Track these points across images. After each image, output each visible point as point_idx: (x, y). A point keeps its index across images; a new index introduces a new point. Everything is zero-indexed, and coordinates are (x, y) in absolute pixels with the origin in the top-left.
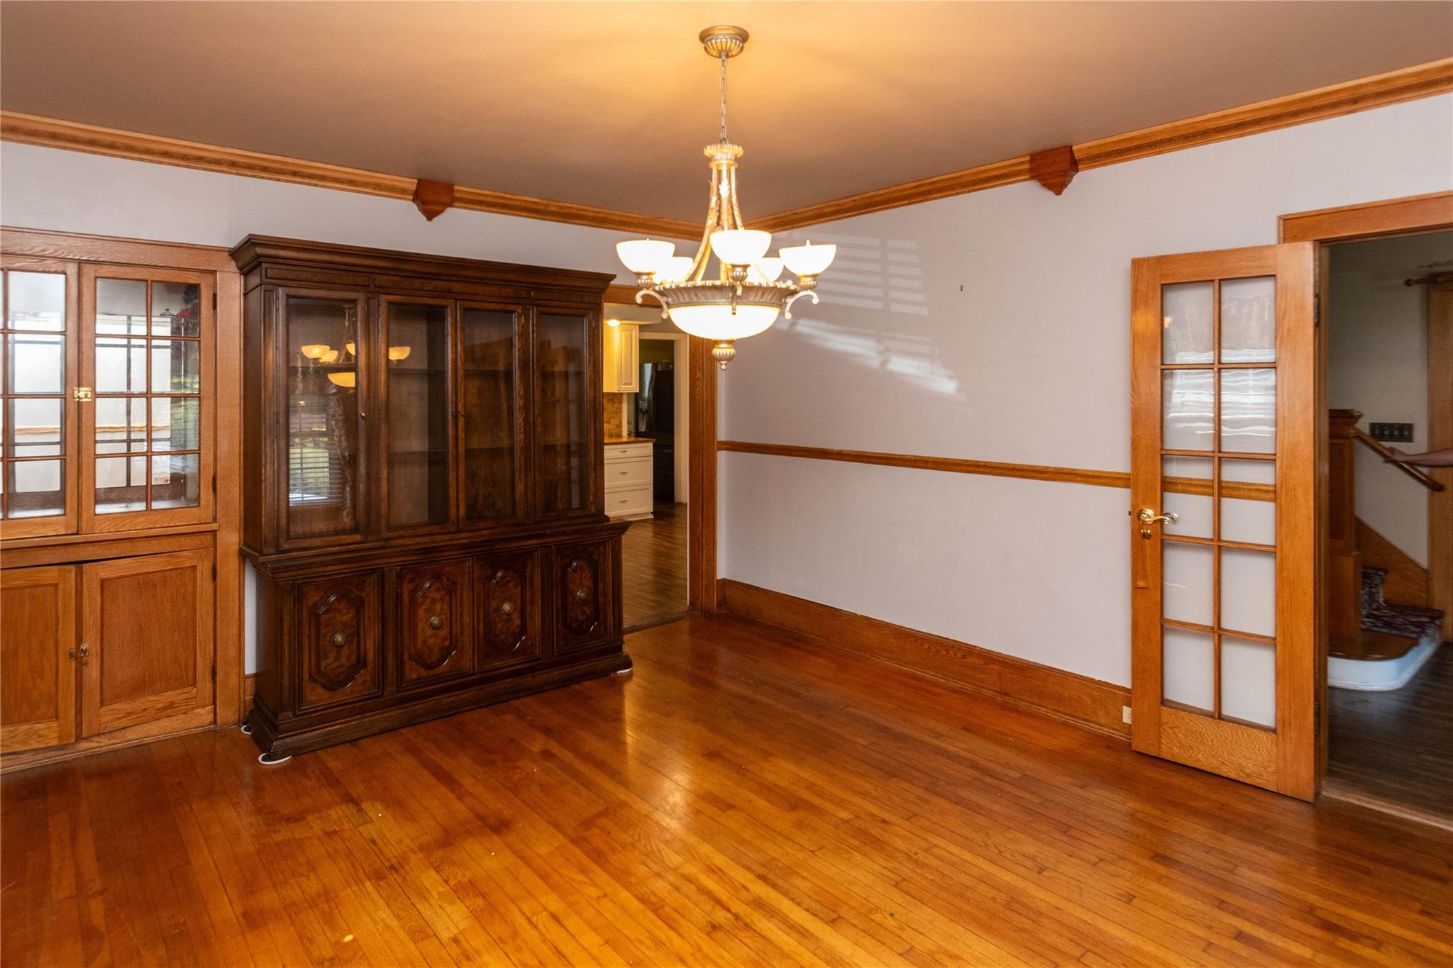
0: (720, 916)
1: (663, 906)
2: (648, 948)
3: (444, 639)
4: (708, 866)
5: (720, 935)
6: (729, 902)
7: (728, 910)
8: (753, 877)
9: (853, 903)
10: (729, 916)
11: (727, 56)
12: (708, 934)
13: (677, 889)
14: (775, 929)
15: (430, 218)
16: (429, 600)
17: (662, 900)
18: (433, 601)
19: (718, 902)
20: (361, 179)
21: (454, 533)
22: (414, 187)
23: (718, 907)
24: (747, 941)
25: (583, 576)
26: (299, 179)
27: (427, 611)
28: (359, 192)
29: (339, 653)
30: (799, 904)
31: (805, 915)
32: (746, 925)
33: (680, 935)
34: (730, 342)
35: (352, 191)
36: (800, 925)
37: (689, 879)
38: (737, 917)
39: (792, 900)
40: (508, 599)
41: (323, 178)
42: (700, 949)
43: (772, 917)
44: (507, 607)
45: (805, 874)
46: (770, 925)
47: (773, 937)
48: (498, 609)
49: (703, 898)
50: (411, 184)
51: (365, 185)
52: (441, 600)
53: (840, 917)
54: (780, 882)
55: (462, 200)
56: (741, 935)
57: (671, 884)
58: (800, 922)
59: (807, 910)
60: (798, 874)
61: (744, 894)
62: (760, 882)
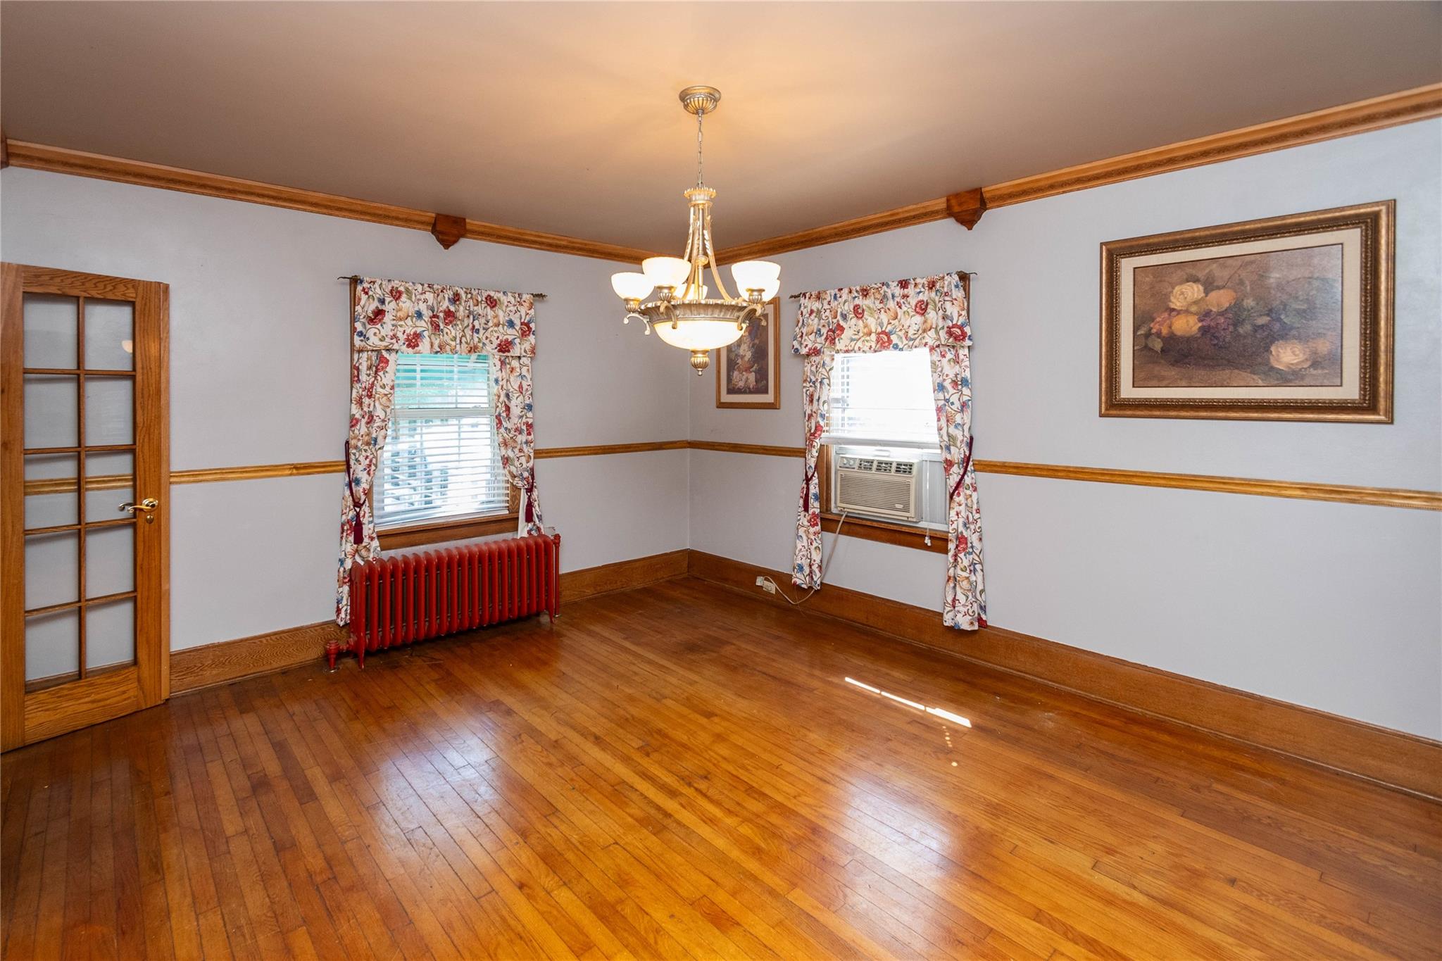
0: (703, 785)
1: (746, 791)
2: (749, 765)
4: (716, 825)
5: (702, 772)
6: (695, 794)
7: (696, 789)
8: (676, 816)
9: (599, 796)
10: (696, 785)
11: (703, 113)
12: (709, 773)
13: (738, 804)
14: (662, 777)
17: (748, 795)
19: (705, 795)
23: (704, 791)
24: (683, 770)
30: (642, 794)
31: (639, 787)
32: (683, 779)
33: (729, 773)
34: (705, 352)
36: (644, 779)
37: (730, 812)
38: (690, 785)
39: (646, 797)
42: (714, 765)
43: (663, 785)
45: (630, 819)
46: (665, 779)
47: (665, 772)
49: (716, 797)
53: (613, 786)
54: (653, 811)
56: (687, 773)
57: (744, 808)
58: (644, 782)
59: (636, 790)
60: (636, 820)
61: (683, 801)
62: (669, 811)
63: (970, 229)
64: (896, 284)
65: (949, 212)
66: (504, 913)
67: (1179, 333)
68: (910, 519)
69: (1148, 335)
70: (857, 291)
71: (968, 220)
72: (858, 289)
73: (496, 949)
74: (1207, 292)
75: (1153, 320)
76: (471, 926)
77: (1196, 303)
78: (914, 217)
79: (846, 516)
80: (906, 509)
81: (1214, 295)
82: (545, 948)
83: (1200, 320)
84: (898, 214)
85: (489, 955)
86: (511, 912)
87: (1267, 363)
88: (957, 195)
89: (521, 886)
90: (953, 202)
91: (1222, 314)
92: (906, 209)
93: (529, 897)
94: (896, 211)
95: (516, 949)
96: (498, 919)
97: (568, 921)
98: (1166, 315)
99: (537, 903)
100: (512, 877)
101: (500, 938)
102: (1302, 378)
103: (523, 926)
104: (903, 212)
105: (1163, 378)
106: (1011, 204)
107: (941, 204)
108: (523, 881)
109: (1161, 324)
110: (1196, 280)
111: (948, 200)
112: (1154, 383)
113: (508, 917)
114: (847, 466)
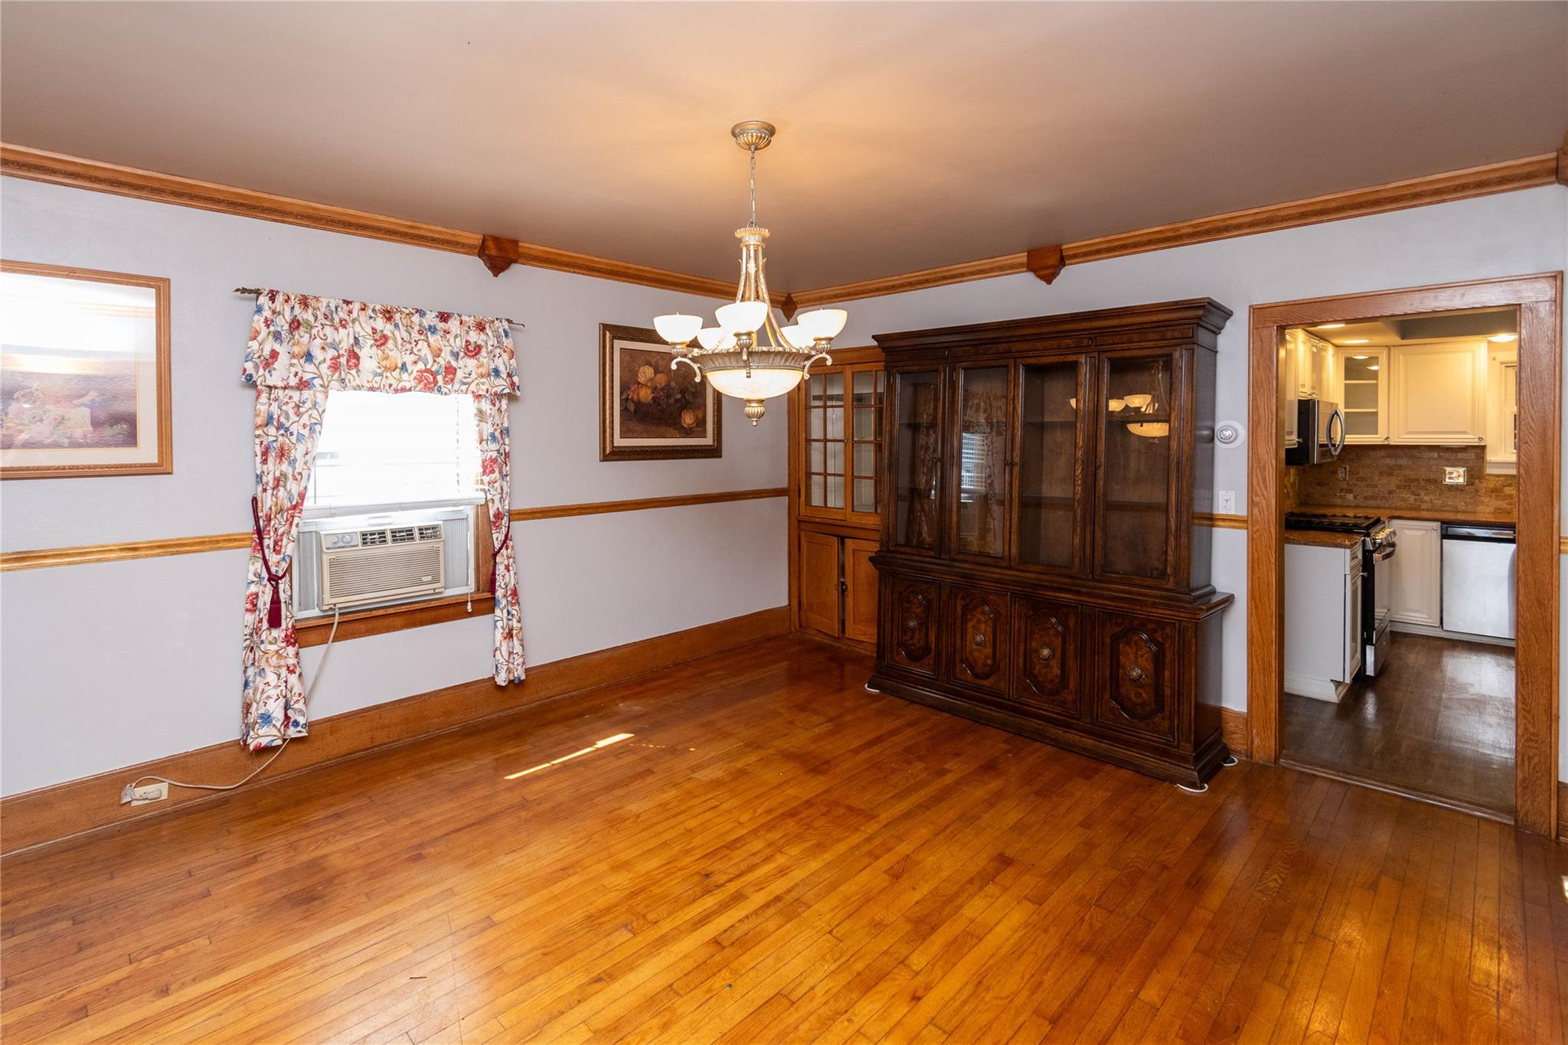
3: (987, 657)
15: (1049, 282)
16: (976, 619)
18: (979, 621)
20: (986, 267)
21: (1006, 568)
22: (1025, 260)
25: (1140, 653)
26: (949, 281)
27: (974, 627)
28: (990, 277)
29: (913, 633)
35: (985, 278)
40: (1048, 645)
41: (963, 275)
44: (1046, 652)
48: (1037, 651)
50: (1023, 257)
51: (991, 270)
52: (985, 622)
55: (1075, 256)
63: (496, 275)
64: (434, 314)
65: (482, 252)
66: (957, 1003)
67: (643, 401)
68: (437, 591)
69: (627, 399)
70: (374, 310)
71: (497, 266)
72: (378, 307)
73: (1001, 999)
74: (655, 373)
75: (629, 389)
76: (985, 1029)
77: (650, 380)
78: (433, 240)
79: (340, 614)
80: (436, 580)
81: (659, 376)
82: (983, 962)
83: (653, 393)
84: (419, 228)
85: (1010, 1002)
86: (953, 998)
87: (680, 423)
88: (496, 240)
89: (916, 998)
90: (490, 244)
91: (662, 389)
92: (433, 228)
93: (928, 988)
94: (419, 225)
95: (994, 983)
96: (966, 1008)
97: (947, 951)
98: (636, 386)
99: (933, 980)
100: (906, 1010)
101: (987, 999)
102: (694, 432)
103: (966, 984)
104: (427, 230)
105: (635, 432)
106: (533, 265)
107: (476, 239)
108: (909, 999)
109: (634, 392)
110: (651, 365)
111: (484, 241)
112: (630, 435)
113: (961, 999)
114: (340, 544)
